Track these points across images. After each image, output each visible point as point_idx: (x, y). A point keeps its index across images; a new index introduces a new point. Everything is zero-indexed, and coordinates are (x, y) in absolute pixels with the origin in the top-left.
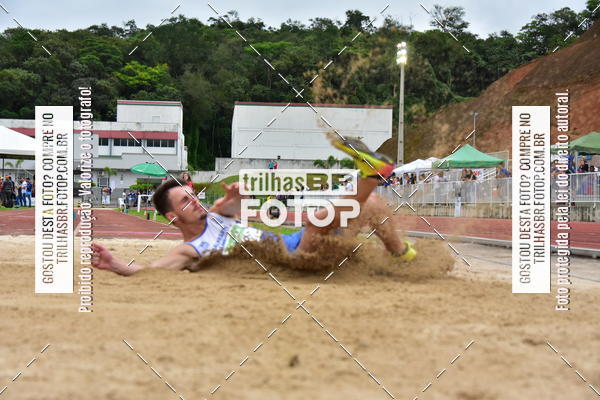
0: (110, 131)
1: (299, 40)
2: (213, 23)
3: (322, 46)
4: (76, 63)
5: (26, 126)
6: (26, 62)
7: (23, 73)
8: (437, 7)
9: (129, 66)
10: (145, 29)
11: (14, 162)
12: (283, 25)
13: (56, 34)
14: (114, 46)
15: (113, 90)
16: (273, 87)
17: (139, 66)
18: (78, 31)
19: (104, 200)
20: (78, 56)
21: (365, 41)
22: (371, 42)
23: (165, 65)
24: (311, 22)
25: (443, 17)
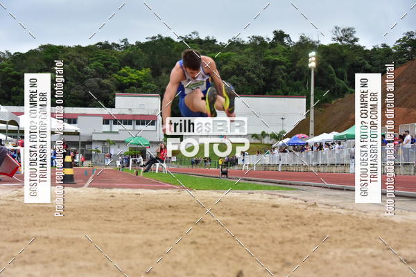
1: (241, 51)
2: (180, 39)
3: (256, 55)
4: (87, 68)
8: (336, 28)
9: (123, 70)
10: (135, 44)
12: (230, 41)
13: (73, 48)
14: (113, 56)
15: (112, 86)
17: (131, 69)
18: (88, 46)
19: (106, 162)
20: (88, 64)
21: (285, 51)
22: (290, 52)
23: (148, 69)
24: (249, 39)
25: (340, 35)
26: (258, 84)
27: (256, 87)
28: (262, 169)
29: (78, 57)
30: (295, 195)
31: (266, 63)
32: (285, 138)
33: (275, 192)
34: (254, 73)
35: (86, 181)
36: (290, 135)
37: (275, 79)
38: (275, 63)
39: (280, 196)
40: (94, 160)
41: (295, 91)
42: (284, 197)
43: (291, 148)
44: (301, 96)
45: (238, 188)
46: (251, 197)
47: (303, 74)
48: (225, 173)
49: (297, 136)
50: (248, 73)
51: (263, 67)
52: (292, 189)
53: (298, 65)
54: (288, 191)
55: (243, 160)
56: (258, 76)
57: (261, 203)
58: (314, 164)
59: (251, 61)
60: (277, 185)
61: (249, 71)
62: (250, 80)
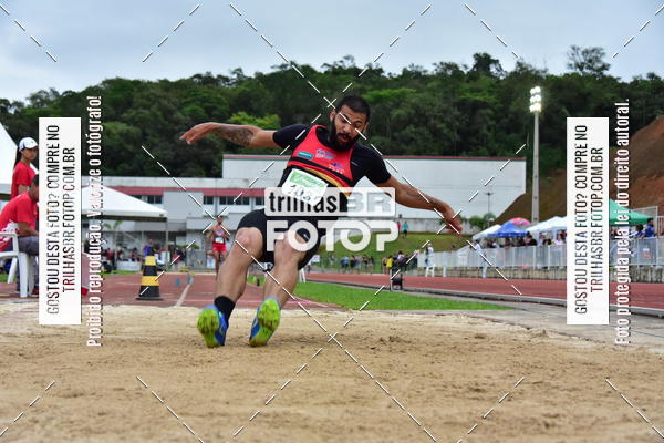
0: (216, 189)
1: (421, 86)
2: (326, 69)
3: (446, 92)
4: (178, 115)
5: (124, 184)
6: (125, 115)
7: (122, 127)
8: (574, 48)
9: (235, 118)
10: (253, 77)
11: (112, 223)
12: (405, 71)
13: (156, 84)
14: (219, 96)
15: (218, 143)
16: (394, 138)
17: (247, 117)
18: (180, 81)
19: (208, 265)
20: (180, 108)
21: (493, 86)
22: (501, 87)
23: (275, 117)
24: (434, 67)
25: (581, 59)
26: (449, 139)
27: (446, 144)
28: (456, 274)
29: (165, 98)
30: (511, 318)
31: (461, 105)
32: (492, 224)
33: (479, 313)
34: (442, 121)
35: (178, 295)
36: (501, 220)
37: (477, 131)
38: (476, 106)
39: (487, 319)
40: (189, 261)
41: (508, 150)
42: (493, 321)
43: (503, 241)
44: (518, 158)
45: (420, 307)
46: (440, 322)
47: (521, 122)
48: (397, 282)
49: (512, 221)
50: (432, 121)
51: (456, 112)
52: (505, 308)
53: (513, 108)
54: (500, 311)
55: (426, 261)
56: (449, 126)
57: (457, 332)
58: (539, 266)
59: (439, 103)
60: (481, 301)
61: (435, 117)
62: (436, 132)
